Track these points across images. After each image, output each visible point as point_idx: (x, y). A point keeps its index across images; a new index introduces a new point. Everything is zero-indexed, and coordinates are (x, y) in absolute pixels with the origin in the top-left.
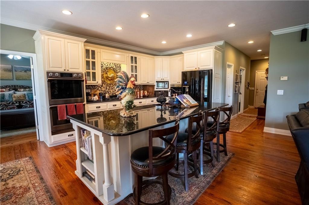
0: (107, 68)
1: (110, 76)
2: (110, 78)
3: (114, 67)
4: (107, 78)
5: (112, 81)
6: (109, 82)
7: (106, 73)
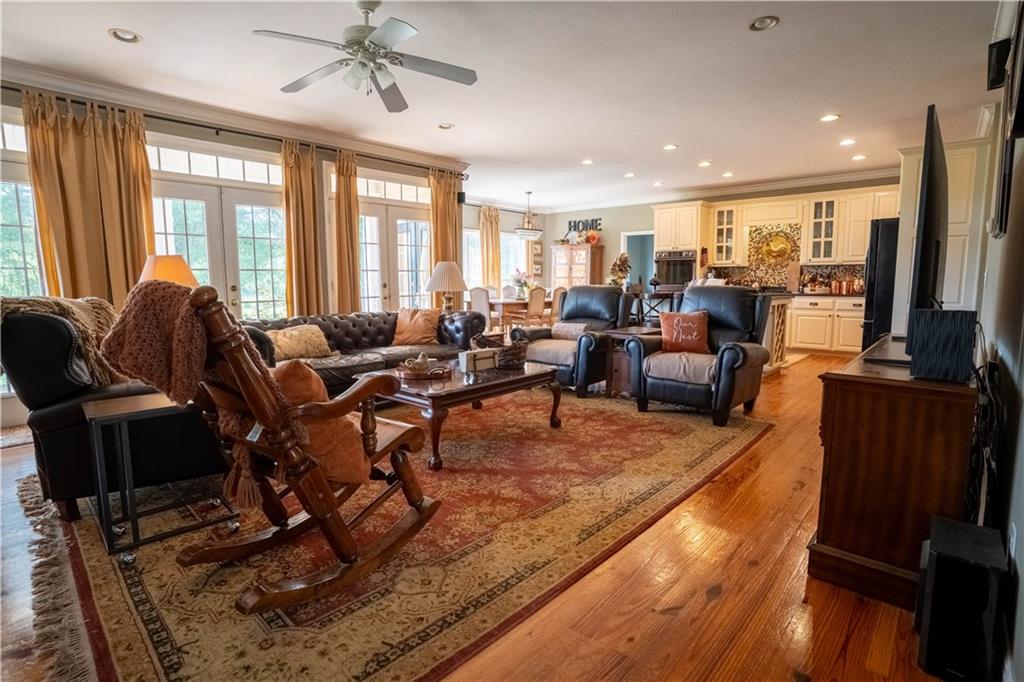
0: (770, 234)
1: (775, 249)
2: (774, 252)
3: (789, 231)
4: (769, 253)
5: (780, 259)
6: (772, 261)
7: (768, 245)
